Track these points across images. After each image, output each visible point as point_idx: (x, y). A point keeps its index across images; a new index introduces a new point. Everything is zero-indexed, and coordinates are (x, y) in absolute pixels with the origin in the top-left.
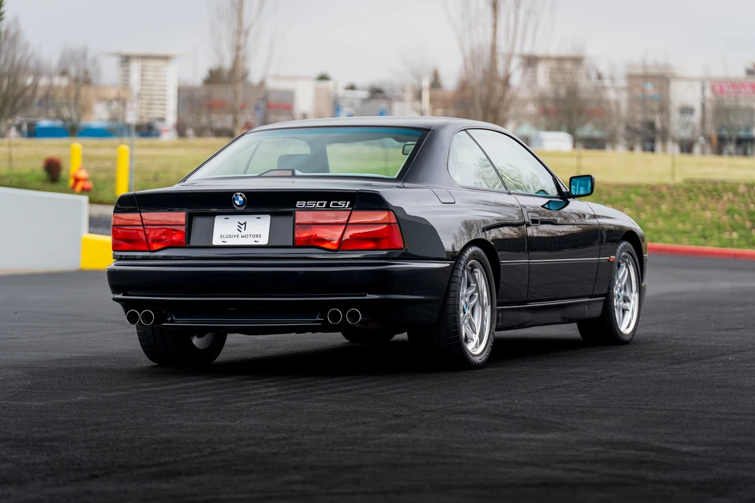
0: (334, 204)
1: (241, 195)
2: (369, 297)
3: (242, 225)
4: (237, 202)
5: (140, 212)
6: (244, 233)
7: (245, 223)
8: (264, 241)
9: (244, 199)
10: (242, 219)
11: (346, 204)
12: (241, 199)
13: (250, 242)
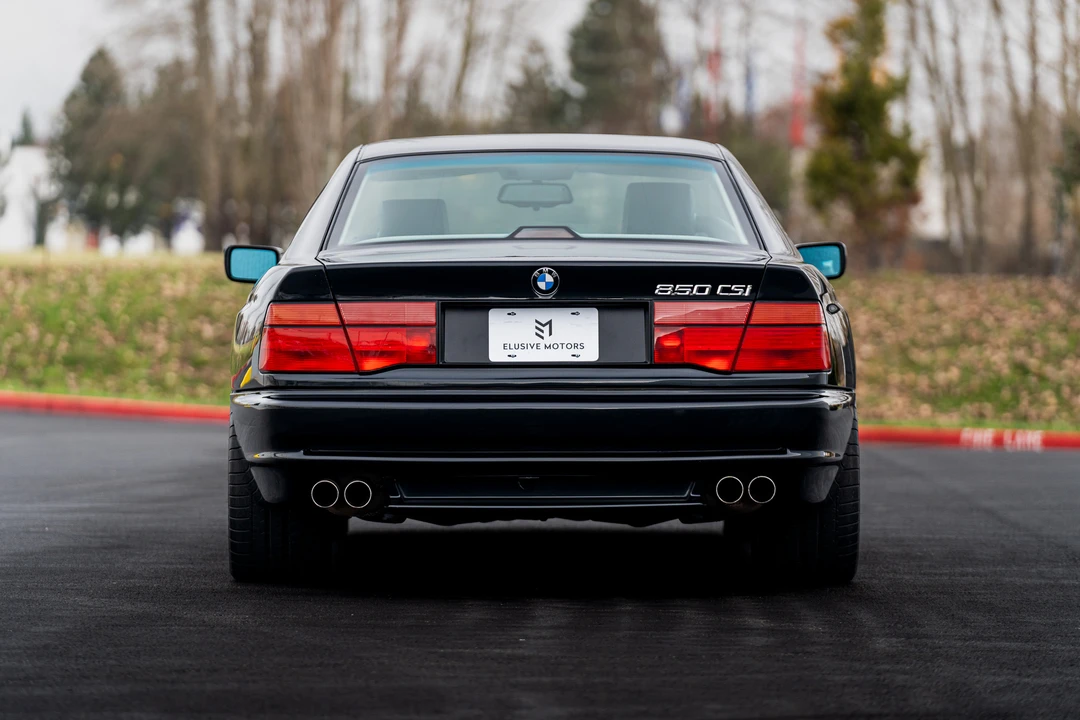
0: (724, 290)
1: (550, 273)
2: (791, 454)
3: (544, 325)
4: (542, 285)
5: (336, 302)
6: (548, 340)
7: (550, 323)
8: (591, 354)
9: (555, 279)
10: (543, 315)
11: (745, 289)
12: (549, 279)
13: (564, 356)
